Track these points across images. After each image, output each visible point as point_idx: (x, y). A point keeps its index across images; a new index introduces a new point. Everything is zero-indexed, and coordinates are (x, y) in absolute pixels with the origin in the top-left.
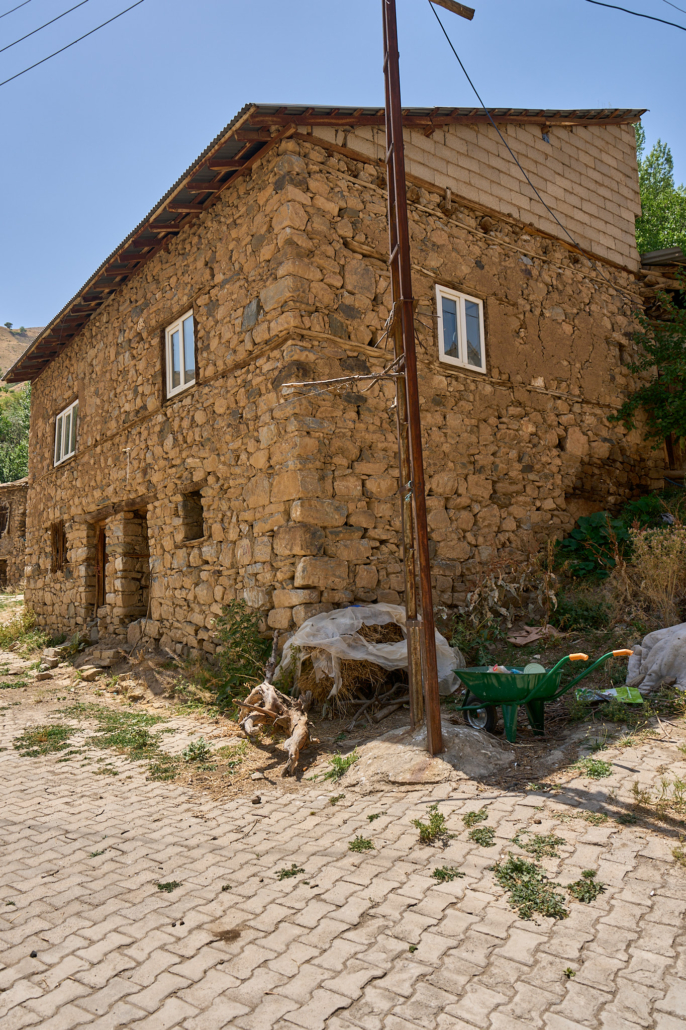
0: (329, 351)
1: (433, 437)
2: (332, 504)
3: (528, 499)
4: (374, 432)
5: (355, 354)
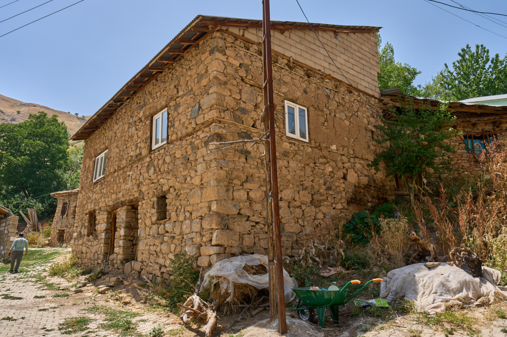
0: (233, 129)
1: (283, 172)
2: (232, 203)
3: (329, 203)
4: (254, 169)
5: (245, 131)
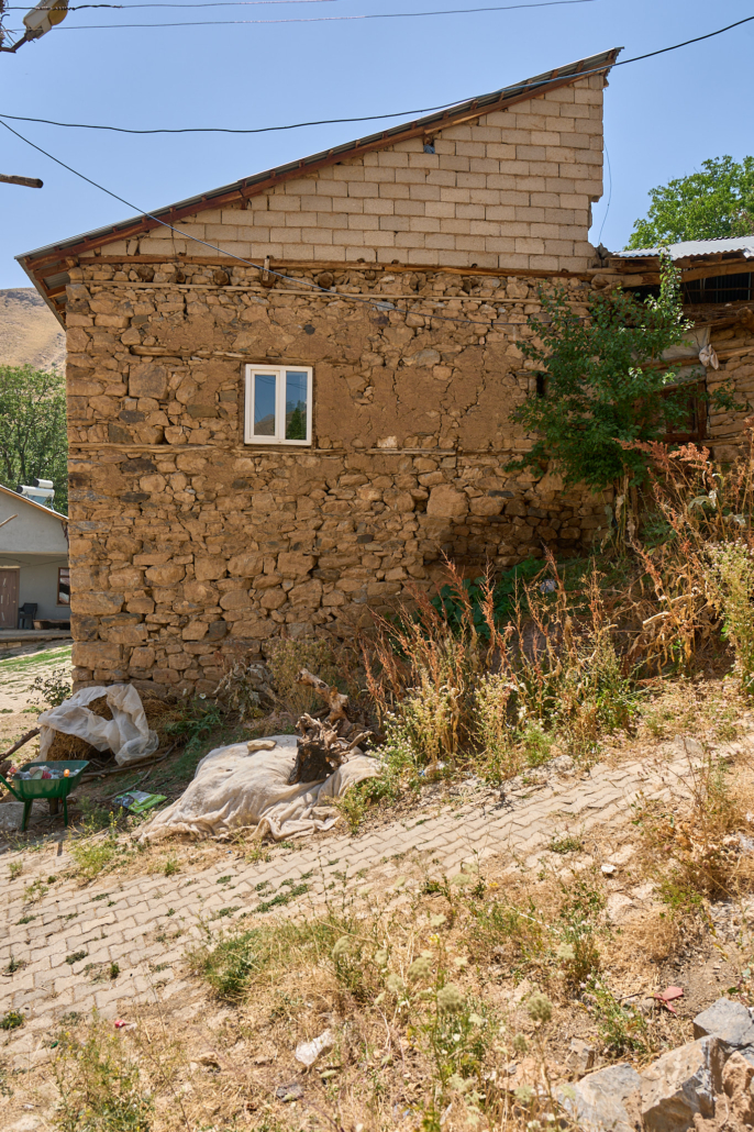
0: (106, 458)
2: (105, 595)
3: (365, 571)
4: (157, 525)
5: (137, 456)
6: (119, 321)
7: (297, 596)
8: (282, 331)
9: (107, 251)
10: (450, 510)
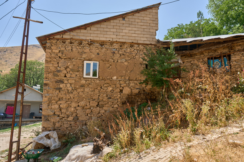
0: (53, 80)
1: (80, 94)
3: (109, 105)
4: (63, 95)
5: (60, 79)
6: (57, 51)
7: (94, 111)
8: (92, 54)
9: (56, 37)
10: (128, 92)
